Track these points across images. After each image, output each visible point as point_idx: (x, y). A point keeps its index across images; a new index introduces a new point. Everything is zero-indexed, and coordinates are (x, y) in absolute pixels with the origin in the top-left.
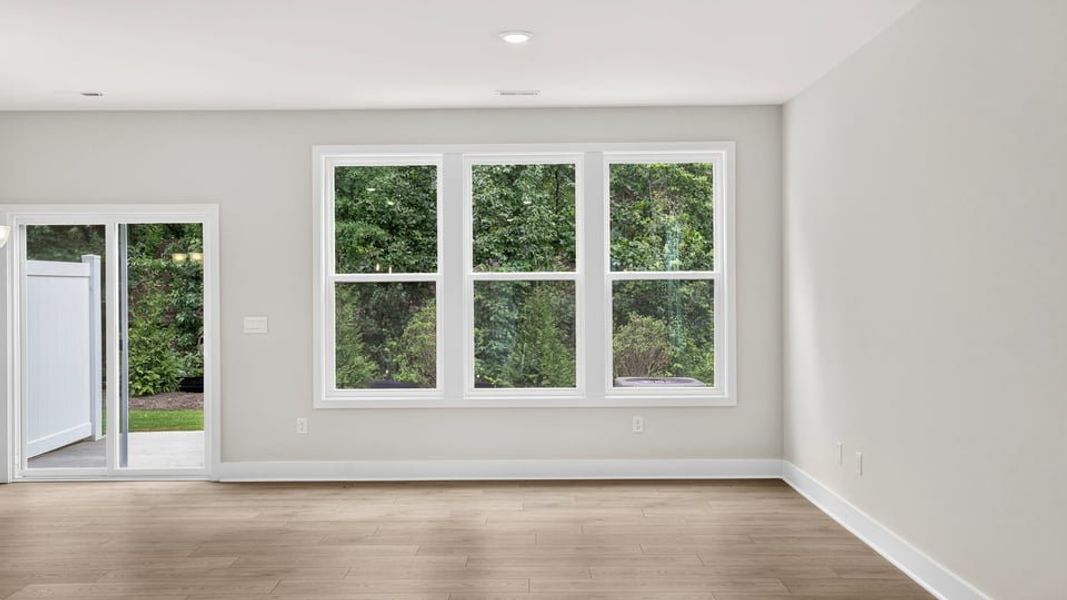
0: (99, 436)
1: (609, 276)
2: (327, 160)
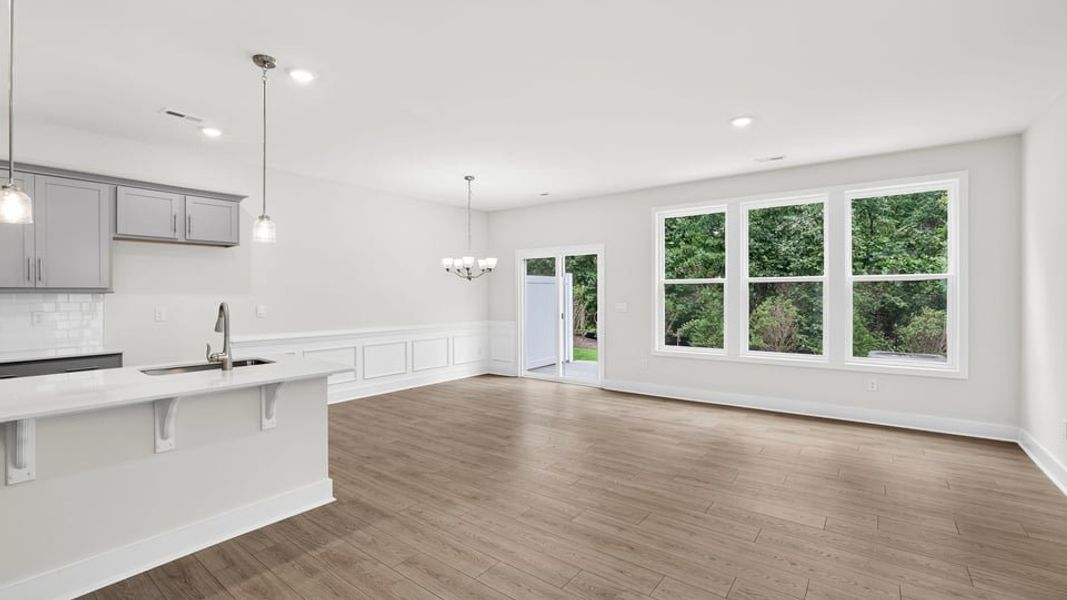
1: (850, 278)
2: (659, 215)
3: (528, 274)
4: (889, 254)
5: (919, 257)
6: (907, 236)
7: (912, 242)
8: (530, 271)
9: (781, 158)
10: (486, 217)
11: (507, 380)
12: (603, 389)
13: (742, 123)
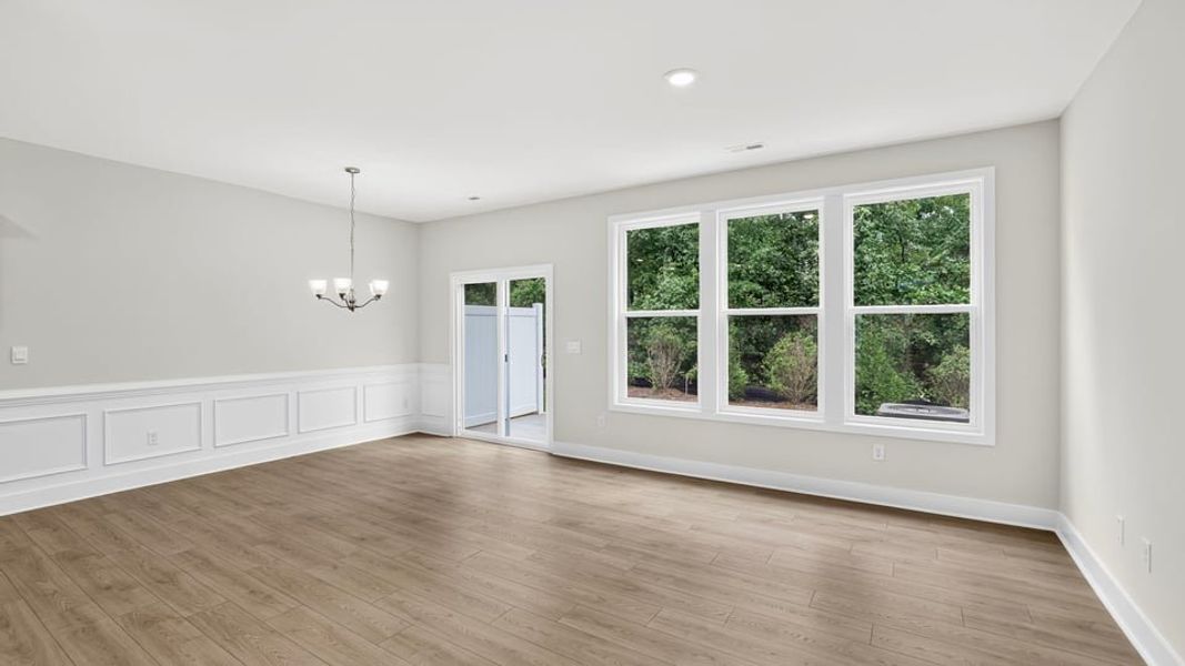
0: (541, 411)
1: (852, 310)
2: (620, 226)
3: (466, 304)
4: (920, 285)
5: (951, 288)
6: (938, 264)
7: (945, 271)
8: (469, 300)
9: (759, 146)
10: (416, 232)
11: (440, 442)
12: (551, 455)
13: (682, 80)
